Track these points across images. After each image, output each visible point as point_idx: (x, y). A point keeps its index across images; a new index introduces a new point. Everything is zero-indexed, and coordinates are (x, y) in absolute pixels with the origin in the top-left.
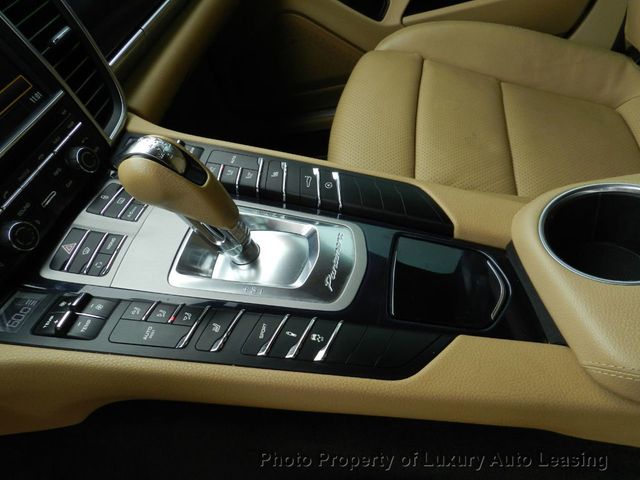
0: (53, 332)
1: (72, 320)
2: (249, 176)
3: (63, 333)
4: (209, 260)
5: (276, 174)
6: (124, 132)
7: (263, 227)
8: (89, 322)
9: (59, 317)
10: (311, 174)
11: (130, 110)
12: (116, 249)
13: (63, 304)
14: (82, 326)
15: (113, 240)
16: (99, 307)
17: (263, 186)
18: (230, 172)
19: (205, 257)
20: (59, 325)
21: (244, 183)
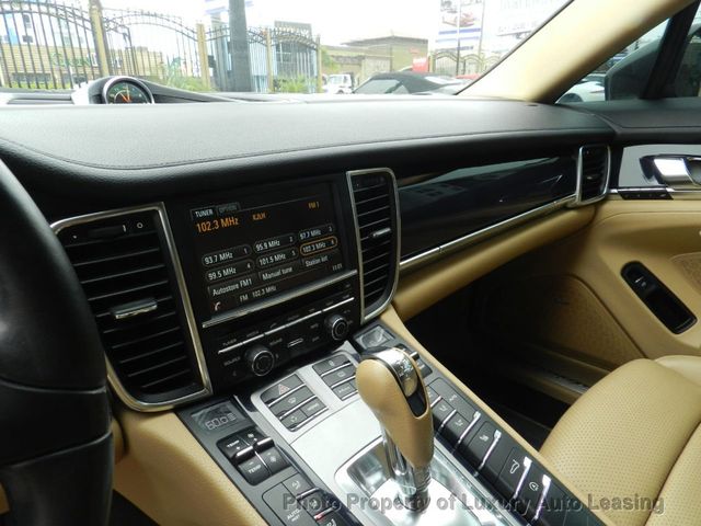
0: (231, 455)
1: (250, 456)
2: (460, 423)
3: (236, 462)
4: (377, 476)
5: (486, 438)
6: (377, 318)
7: (444, 481)
8: (259, 467)
9: (243, 446)
10: (521, 463)
11: (393, 303)
12: (313, 414)
13: (251, 436)
14: (252, 467)
15: (317, 405)
16: (273, 459)
17: (467, 441)
18: (444, 408)
19: (376, 471)
20: (239, 454)
21: (450, 426)
